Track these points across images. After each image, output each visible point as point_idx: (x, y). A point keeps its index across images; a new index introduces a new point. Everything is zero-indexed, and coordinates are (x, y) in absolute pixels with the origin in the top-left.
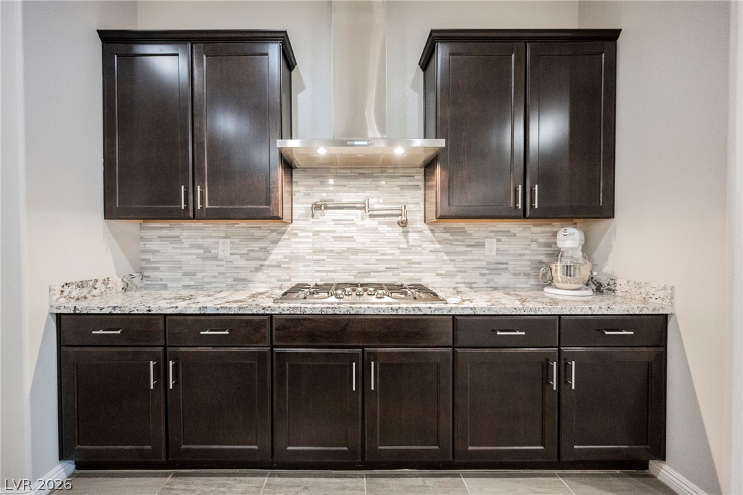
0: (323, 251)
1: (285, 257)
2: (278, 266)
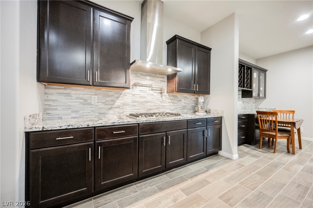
1: (121, 104)
2: (119, 107)
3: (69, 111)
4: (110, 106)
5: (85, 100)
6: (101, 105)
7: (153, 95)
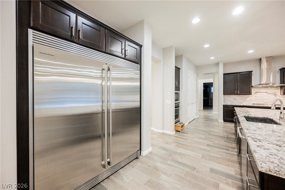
0: (257, 99)
2: (248, 101)
3: (230, 102)
4: (244, 100)
5: (235, 98)
6: (240, 100)
7: (269, 96)
